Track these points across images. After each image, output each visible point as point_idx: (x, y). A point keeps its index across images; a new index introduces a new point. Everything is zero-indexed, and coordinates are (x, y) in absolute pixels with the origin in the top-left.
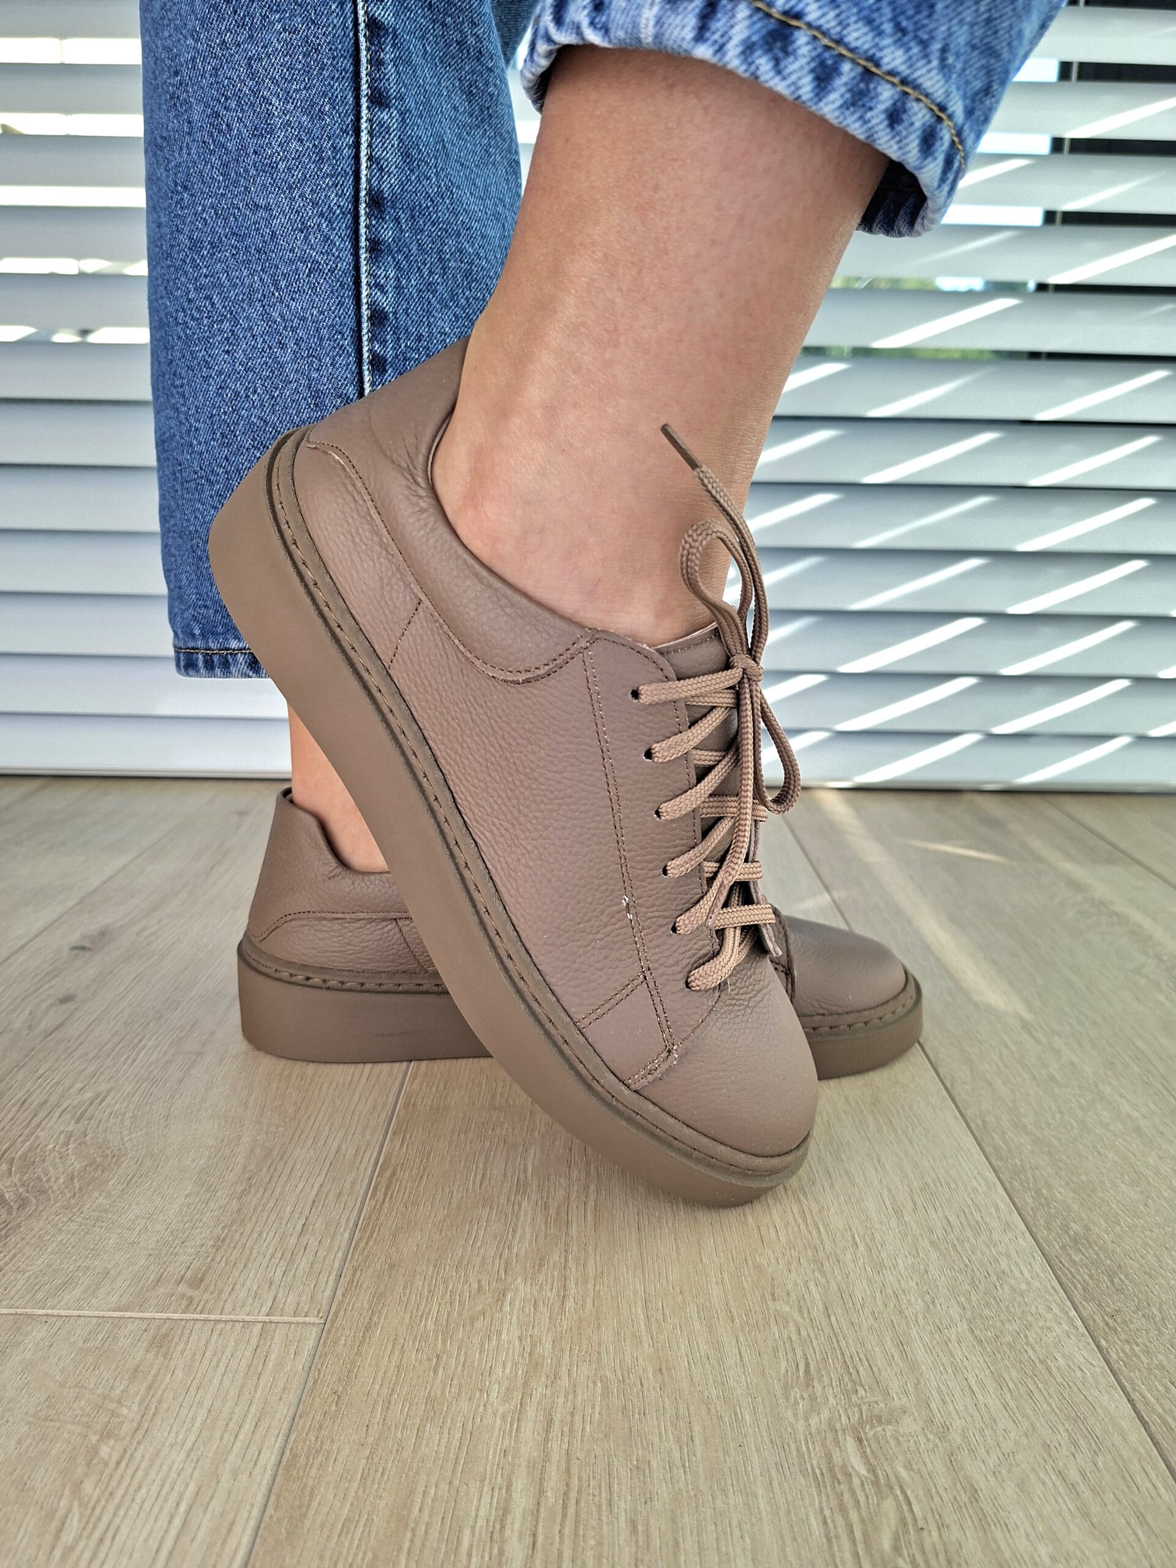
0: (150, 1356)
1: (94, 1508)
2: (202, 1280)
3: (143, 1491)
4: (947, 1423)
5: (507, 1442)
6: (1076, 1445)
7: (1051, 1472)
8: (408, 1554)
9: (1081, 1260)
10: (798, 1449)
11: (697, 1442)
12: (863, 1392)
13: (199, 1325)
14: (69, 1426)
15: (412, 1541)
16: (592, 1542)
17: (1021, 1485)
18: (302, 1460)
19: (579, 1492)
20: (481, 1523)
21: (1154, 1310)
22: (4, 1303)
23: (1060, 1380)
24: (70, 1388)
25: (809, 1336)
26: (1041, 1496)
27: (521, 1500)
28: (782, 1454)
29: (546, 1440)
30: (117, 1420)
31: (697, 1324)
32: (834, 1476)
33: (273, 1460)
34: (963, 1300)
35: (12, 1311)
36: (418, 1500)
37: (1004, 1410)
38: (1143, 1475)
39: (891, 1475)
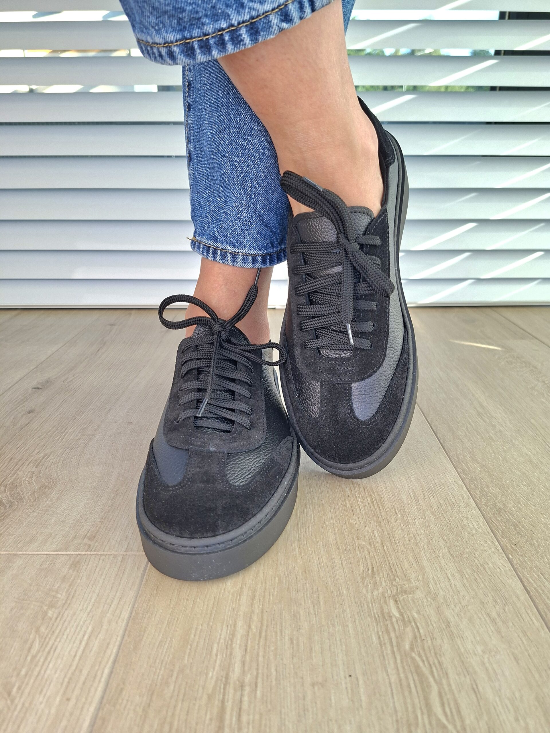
0: (71, 571)
1: (46, 638)
2: (94, 537)
3: (68, 630)
4: (437, 593)
5: (234, 605)
6: (496, 602)
7: (484, 613)
8: (189, 655)
9: (502, 520)
10: (368, 606)
11: (322, 603)
12: (398, 580)
13: (93, 557)
14: (34, 603)
15: (190, 650)
16: (273, 648)
17: (471, 620)
18: (140, 616)
19: (267, 626)
20: (222, 641)
21: (534, 541)
22: (3, 549)
23: (489, 573)
24: (34, 586)
25: (374, 555)
26: (479, 624)
27: (240, 631)
28: (360, 608)
29: (252, 604)
30: (55, 600)
31: (322, 551)
32: (384, 617)
33: (127, 616)
34: (446, 538)
35: (7, 553)
36: (193, 631)
37: (463, 587)
38: (526, 614)
39: (410, 616)
